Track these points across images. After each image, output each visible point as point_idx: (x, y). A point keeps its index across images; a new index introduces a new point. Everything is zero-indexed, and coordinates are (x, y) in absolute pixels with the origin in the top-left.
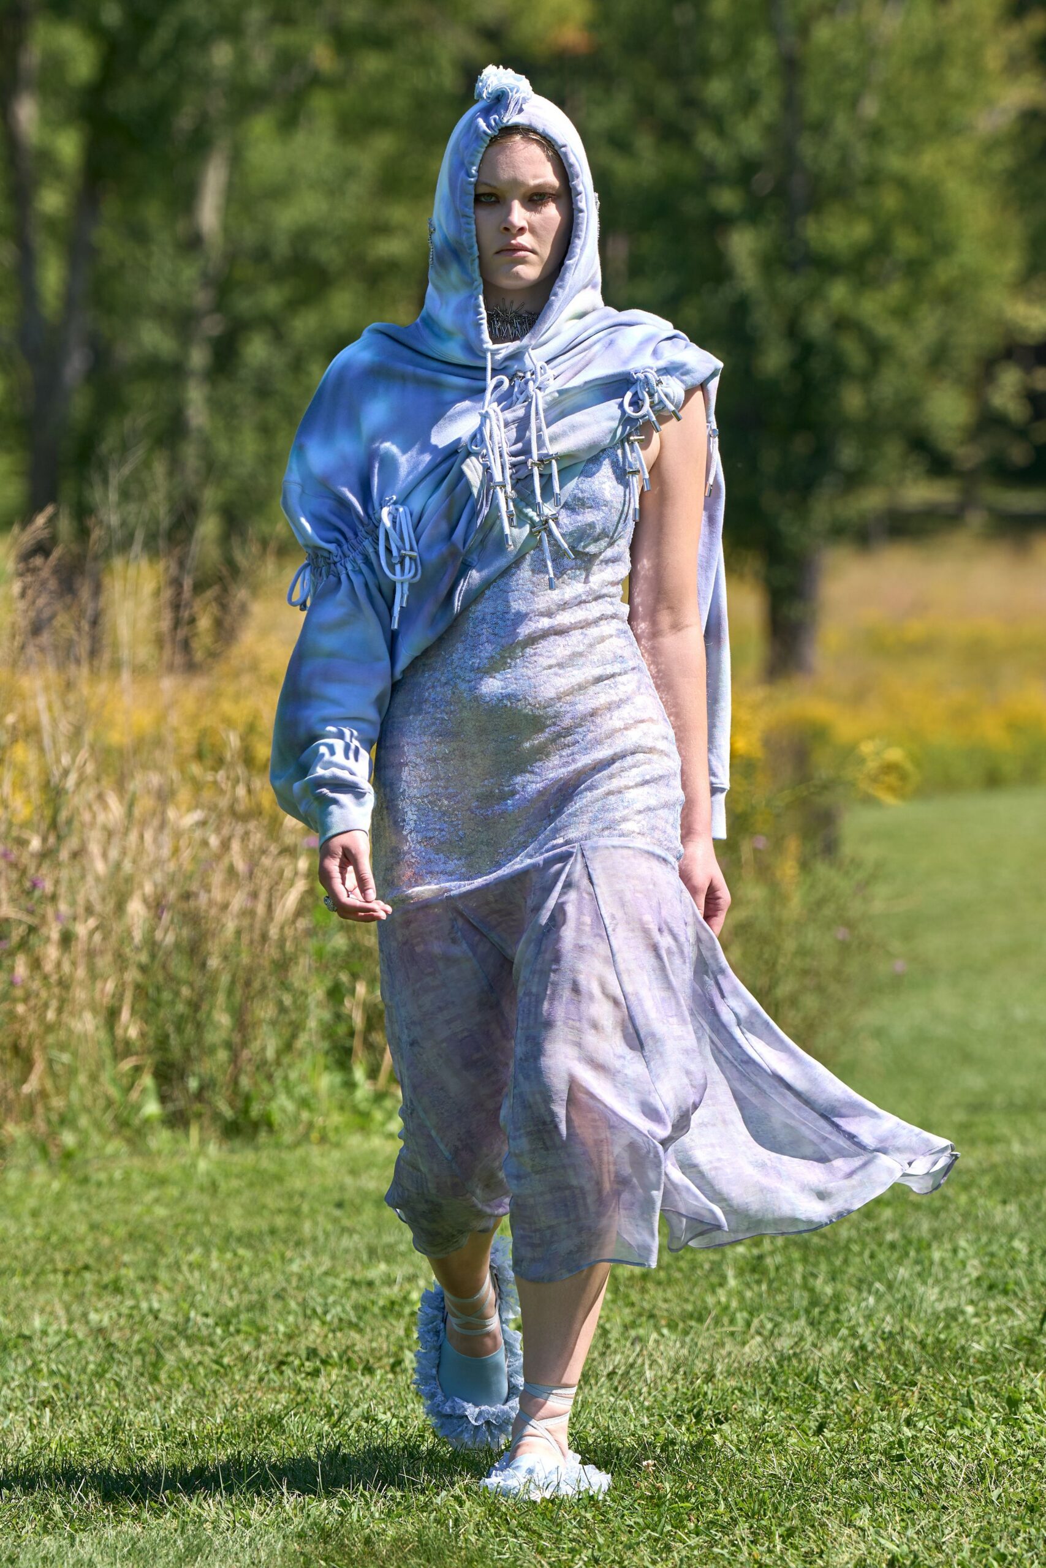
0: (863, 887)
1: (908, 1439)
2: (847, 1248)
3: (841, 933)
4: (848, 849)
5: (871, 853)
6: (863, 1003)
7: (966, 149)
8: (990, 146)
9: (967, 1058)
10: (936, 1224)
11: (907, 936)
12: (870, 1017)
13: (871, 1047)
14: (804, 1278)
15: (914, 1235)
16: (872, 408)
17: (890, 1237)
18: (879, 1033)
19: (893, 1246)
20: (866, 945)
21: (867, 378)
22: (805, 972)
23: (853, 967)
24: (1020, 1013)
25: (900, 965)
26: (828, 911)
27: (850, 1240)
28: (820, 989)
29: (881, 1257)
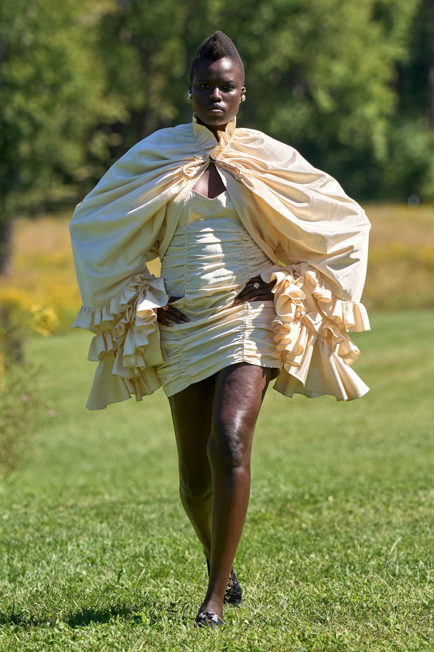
0: (34, 377)
1: (57, 634)
2: (28, 545)
3: (25, 398)
4: (28, 358)
5: (38, 361)
6: (35, 430)
7: (76, 32)
8: (88, 30)
9: (84, 455)
10: (70, 533)
11: (55, 399)
12: (38, 437)
13: (39, 452)
14: (8, 560)
15: (59, 539)
16: (33, 152)
17: (48, 540)
18: (43, 445)
19: (49, 544)
20: (36, 404)
21: (32, 137)
22: (7, 417)
23: (30, 414)
24: (108, 434)
25: (52, 413)
26: (18, 388)
27: (29, 542)
28: (15, 425)
29: (44, 549)
